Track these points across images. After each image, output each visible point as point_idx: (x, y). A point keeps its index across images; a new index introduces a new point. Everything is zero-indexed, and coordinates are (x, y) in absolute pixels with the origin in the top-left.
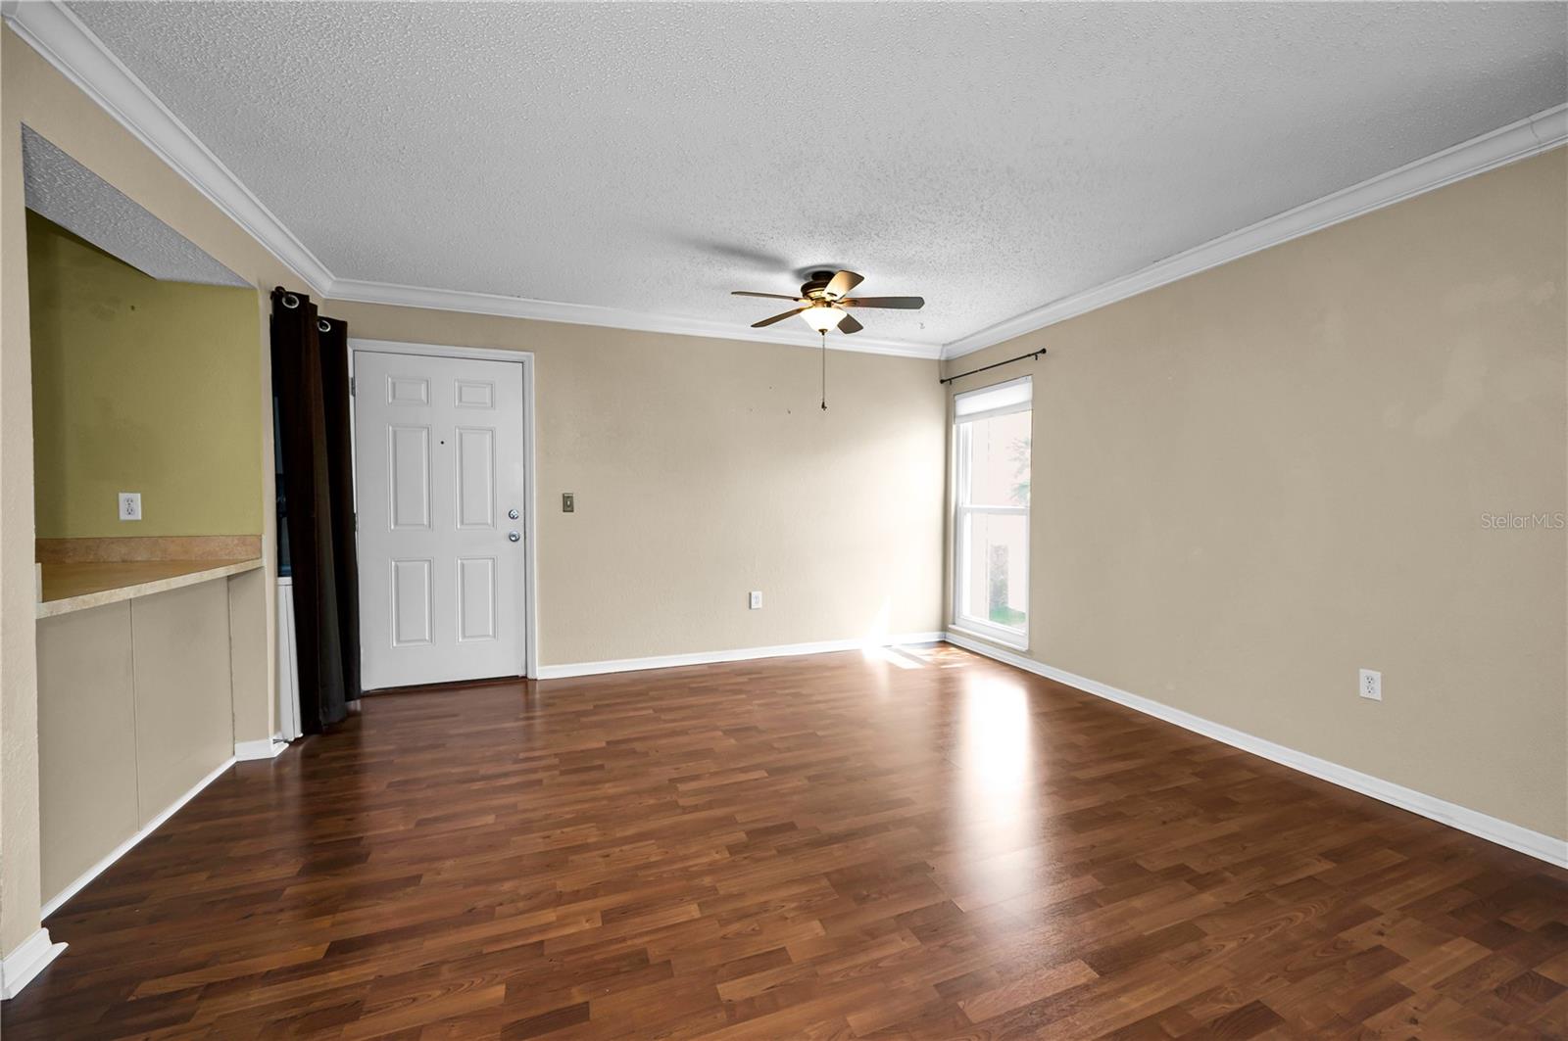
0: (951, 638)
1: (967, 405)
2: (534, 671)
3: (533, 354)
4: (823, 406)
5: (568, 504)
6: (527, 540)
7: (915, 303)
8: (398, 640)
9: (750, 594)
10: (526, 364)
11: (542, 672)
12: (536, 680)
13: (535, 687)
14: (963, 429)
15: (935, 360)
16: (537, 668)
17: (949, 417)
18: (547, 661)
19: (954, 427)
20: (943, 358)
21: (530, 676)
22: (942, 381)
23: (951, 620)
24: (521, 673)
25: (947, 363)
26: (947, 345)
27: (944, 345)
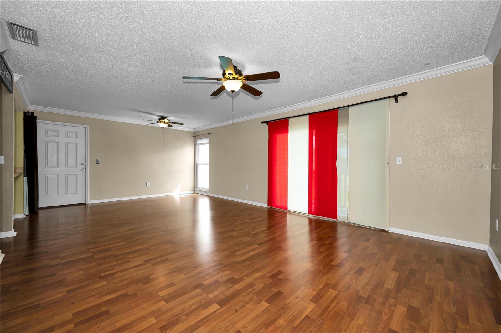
0: (196, 192)
1: (199, 142)
2: (88, 201)
3: (88, 126)
4: (163, 142)
5: (98, 161)
6: (86, 170)
7: (182, 124)
8: (48, 195)
9: (147, 183)
10: (87, 128)
11: (90, 202)
12: (88, 204)
13: (87, 206)
14: (197, 147)
15: (191, 132)
16: (89, 201)
17: (195, 144)
18: (91, 199)
19: (196, 146)
20: (194, 131)
21: (86, 203)
22: (194, 136)
23: (196, 188)
24: (84, 202)
25: (195, 132)
26: (195, 129)
27: (194, 129)
